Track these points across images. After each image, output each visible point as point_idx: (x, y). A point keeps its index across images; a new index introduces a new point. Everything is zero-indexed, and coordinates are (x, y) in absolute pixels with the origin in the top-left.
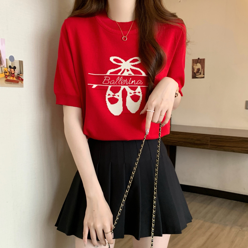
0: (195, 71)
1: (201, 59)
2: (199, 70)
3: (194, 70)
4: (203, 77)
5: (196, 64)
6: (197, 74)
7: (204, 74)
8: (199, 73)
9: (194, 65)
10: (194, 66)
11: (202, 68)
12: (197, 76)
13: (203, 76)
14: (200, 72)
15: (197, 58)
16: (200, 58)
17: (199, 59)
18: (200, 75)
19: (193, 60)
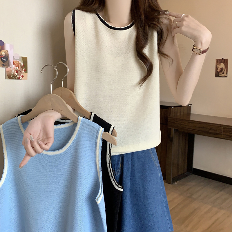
0: (219, 70)
1: (225, 59)
2: (222, 69)
3: (218, 69)
4: (226, 77)
5: (220, 64)
6: (220, 73)
7: (227, 74)
9: (218, 65)
11: (225, 68)
12: (220, 75)
13: (226, 75)
14: (223, 71)
15: (221, 58)
17: (223, 59)
18: (223, 74)
19: (217, 60)
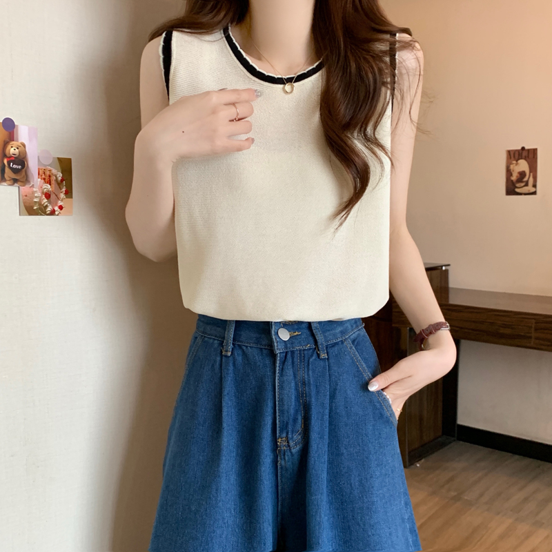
0: (514, 178)
1: (528, 150)
2: (522, 174)
3: (511, 175)
4: (534, 193)
5: (517, 161)
6: (518, 185)
7: (535, 186)
8: (522, 182)
9: (511, 164)
10: (512, 167)
11: (530, 172)
12: (517, 190)
13: (533, 190)
14: (525, 179)
15: (520, 148)
16: (527, 148)
17: (523, 148)
18: (526, 188)
19: (509, 152)
